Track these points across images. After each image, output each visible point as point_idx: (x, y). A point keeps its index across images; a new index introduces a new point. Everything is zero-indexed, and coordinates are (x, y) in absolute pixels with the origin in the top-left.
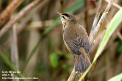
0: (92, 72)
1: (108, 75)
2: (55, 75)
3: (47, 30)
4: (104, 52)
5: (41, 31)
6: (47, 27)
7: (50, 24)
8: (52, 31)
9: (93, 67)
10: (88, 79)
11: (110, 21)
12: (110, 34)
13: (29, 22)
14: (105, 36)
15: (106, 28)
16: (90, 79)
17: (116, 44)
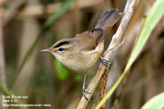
0: (123, 87)
1: (149, 93)
2: (63, 91)
3: (50, 20)
4: (143, 55)
5: (41, 20)
6: (51, 15)
7: (56, 9)
8: (58, 20)
9: (125, 79)
10: (116, 98)
12: (152, 26)
13: (22, 7)
14: (144, 30)
15: (145, 17)
16: (119, 98)
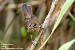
1: (62, 42)
9: (51, 37)
10: (48, 44)
11: (63, 4)
12: (64, 13)
14: (60, 15)
15: (60, 9)
16: (49, 45)
17: (68, 20)
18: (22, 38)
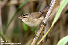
0: (51, 33)
2: (26, 35)
5: (17, 6)
6: (21, 4)
9: (51, 30)
10: (48, 38)
14: (59, 10)
15: (60, 4)
18: (23, 32)
